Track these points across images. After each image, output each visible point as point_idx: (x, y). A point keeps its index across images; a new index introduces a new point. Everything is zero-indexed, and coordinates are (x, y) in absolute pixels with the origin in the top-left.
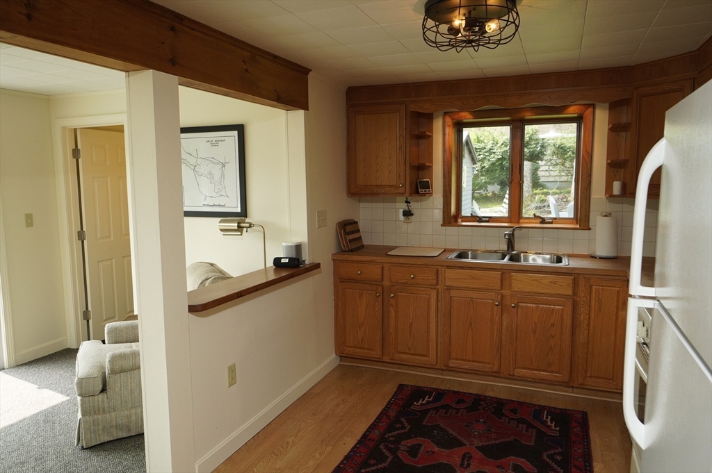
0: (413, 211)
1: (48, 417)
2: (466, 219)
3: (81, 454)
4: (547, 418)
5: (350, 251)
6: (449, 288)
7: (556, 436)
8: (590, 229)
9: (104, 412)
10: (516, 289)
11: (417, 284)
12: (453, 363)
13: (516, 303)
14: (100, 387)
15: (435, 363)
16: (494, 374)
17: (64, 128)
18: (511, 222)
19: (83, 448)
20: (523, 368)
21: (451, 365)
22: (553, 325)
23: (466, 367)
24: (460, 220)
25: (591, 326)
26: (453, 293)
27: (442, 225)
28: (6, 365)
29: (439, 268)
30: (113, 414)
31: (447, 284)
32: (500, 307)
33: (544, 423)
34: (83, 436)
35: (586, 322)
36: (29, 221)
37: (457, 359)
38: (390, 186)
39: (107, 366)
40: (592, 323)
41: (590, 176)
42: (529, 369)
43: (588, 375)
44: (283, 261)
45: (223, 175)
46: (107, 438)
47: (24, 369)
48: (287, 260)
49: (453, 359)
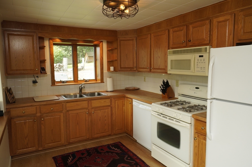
0: (37, 81)
2: (58, 82)
4: (113, 148)
5: (13, 103)
6: (68, 111)
7: (121, 153)
8: (104, 82)
10: (93, 106)
11: (54, 112)
12: (72, 141)
13: (93, 111)
15: (64, 143)
16: (87, 140)
18: (75, 82)
20: (97, 134)
21: (71, 141)
22: (105, 116)
23: (77, 140)
24: (56, 83)
25: (116, 114)
26: (70, 112)
27: (51, 86)
29: (63, 103)
31: (67, 109)
32: (88, 114)
33: (114, 150)
35: (115, 113)
37: (73, 138)
38: (31, 70)
40: (116, 112)
41: (103, 65)
42: (99, 134)
43: (116, 130)
49: (71, 139)
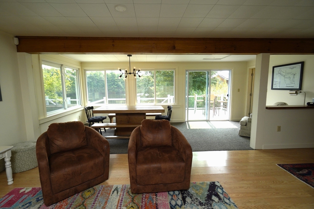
1: (235, 130)
3: (239, 137)
9: (245, 130)
14: (245, 124)
17: (250, 69)
19: (240, 136)
28: (230, 120)
30: (247, 131)
34: (240, 133)
36: (239, 90)
39: (247, 120)
44: (311, 103)
45: (294, 77)
46: (245, 136)
47: (233, 122)
48: (313, 103)
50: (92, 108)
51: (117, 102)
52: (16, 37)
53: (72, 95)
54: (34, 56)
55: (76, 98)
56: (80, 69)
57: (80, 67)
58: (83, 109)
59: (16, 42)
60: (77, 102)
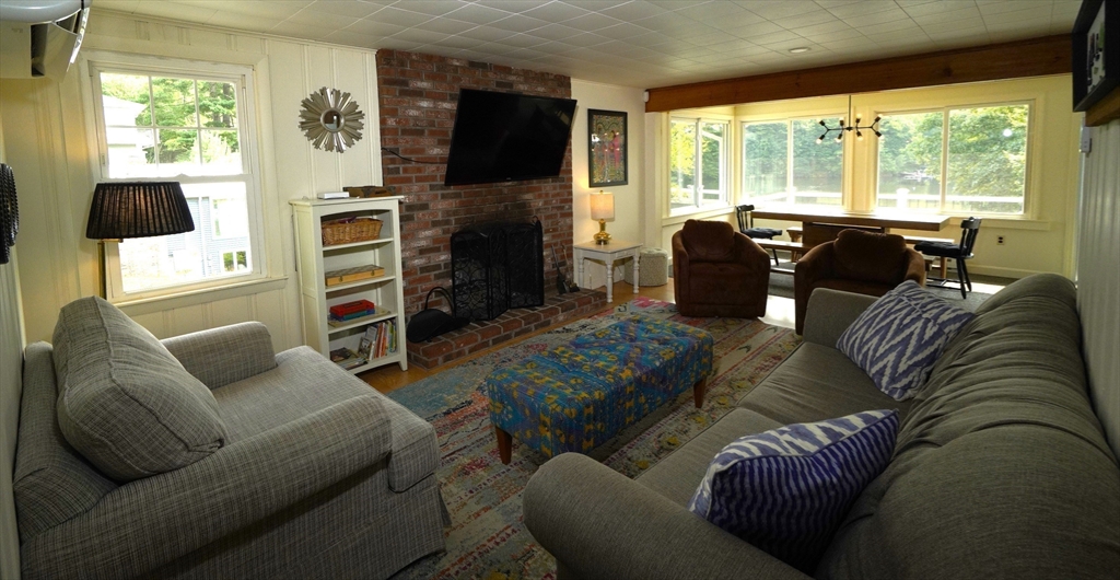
50: (751, 207)
51: (819, 200)
52: (647, 90)
53: (711, 180)
54: (664, 114)
55: (717, 188)
56: (733, 123)
57: (731, 118)
58: (732, 210)
59: (646, 97)
60: (720, 197)
